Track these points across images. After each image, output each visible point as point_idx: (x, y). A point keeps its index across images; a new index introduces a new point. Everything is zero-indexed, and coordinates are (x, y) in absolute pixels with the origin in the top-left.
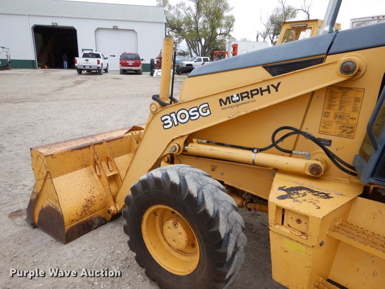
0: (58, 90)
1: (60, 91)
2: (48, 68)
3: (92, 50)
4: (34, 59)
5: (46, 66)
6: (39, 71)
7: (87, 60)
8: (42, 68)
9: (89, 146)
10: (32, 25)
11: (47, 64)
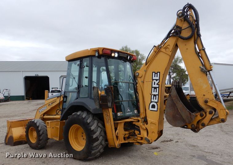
0: (33, 111)
1: (34, 111)
2: (32, 100)
3: (58, 88)
4: (24, 95)
5: (31, 98)
6: (26, 102)
7: (53, 94)
8: (28, 100)
9: (23, 120)
10: (24, 76)
11: (31, 97)
